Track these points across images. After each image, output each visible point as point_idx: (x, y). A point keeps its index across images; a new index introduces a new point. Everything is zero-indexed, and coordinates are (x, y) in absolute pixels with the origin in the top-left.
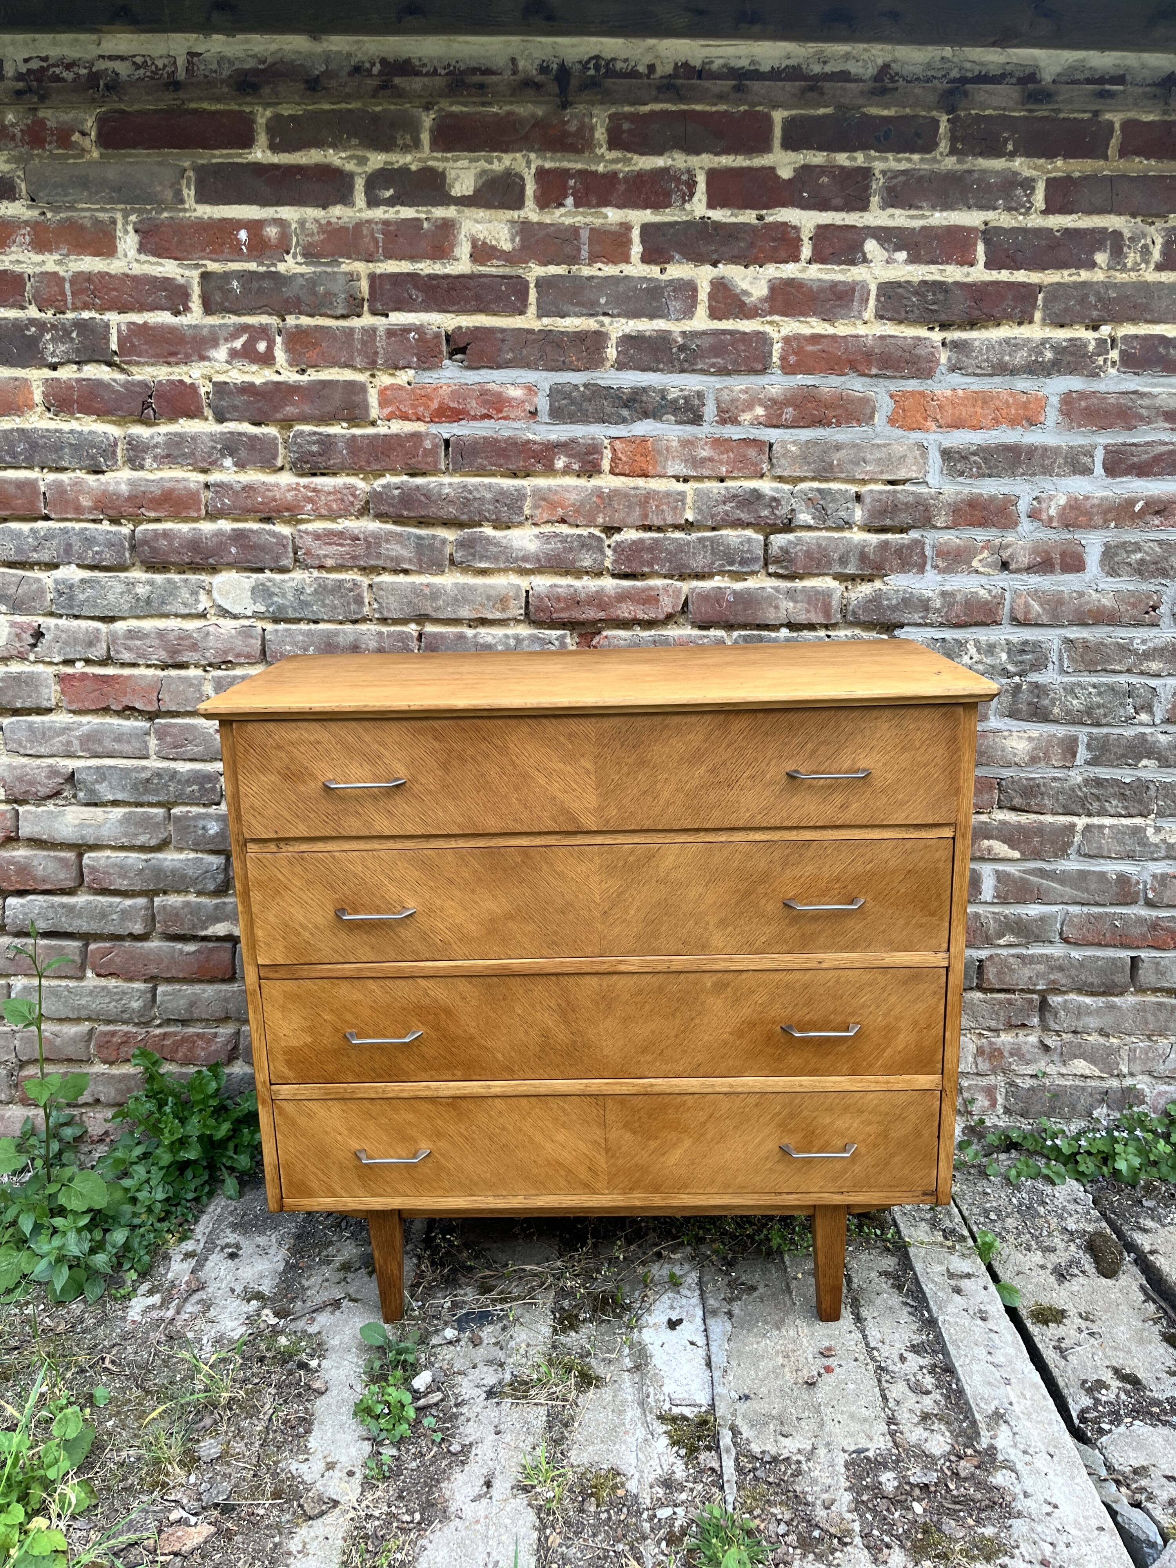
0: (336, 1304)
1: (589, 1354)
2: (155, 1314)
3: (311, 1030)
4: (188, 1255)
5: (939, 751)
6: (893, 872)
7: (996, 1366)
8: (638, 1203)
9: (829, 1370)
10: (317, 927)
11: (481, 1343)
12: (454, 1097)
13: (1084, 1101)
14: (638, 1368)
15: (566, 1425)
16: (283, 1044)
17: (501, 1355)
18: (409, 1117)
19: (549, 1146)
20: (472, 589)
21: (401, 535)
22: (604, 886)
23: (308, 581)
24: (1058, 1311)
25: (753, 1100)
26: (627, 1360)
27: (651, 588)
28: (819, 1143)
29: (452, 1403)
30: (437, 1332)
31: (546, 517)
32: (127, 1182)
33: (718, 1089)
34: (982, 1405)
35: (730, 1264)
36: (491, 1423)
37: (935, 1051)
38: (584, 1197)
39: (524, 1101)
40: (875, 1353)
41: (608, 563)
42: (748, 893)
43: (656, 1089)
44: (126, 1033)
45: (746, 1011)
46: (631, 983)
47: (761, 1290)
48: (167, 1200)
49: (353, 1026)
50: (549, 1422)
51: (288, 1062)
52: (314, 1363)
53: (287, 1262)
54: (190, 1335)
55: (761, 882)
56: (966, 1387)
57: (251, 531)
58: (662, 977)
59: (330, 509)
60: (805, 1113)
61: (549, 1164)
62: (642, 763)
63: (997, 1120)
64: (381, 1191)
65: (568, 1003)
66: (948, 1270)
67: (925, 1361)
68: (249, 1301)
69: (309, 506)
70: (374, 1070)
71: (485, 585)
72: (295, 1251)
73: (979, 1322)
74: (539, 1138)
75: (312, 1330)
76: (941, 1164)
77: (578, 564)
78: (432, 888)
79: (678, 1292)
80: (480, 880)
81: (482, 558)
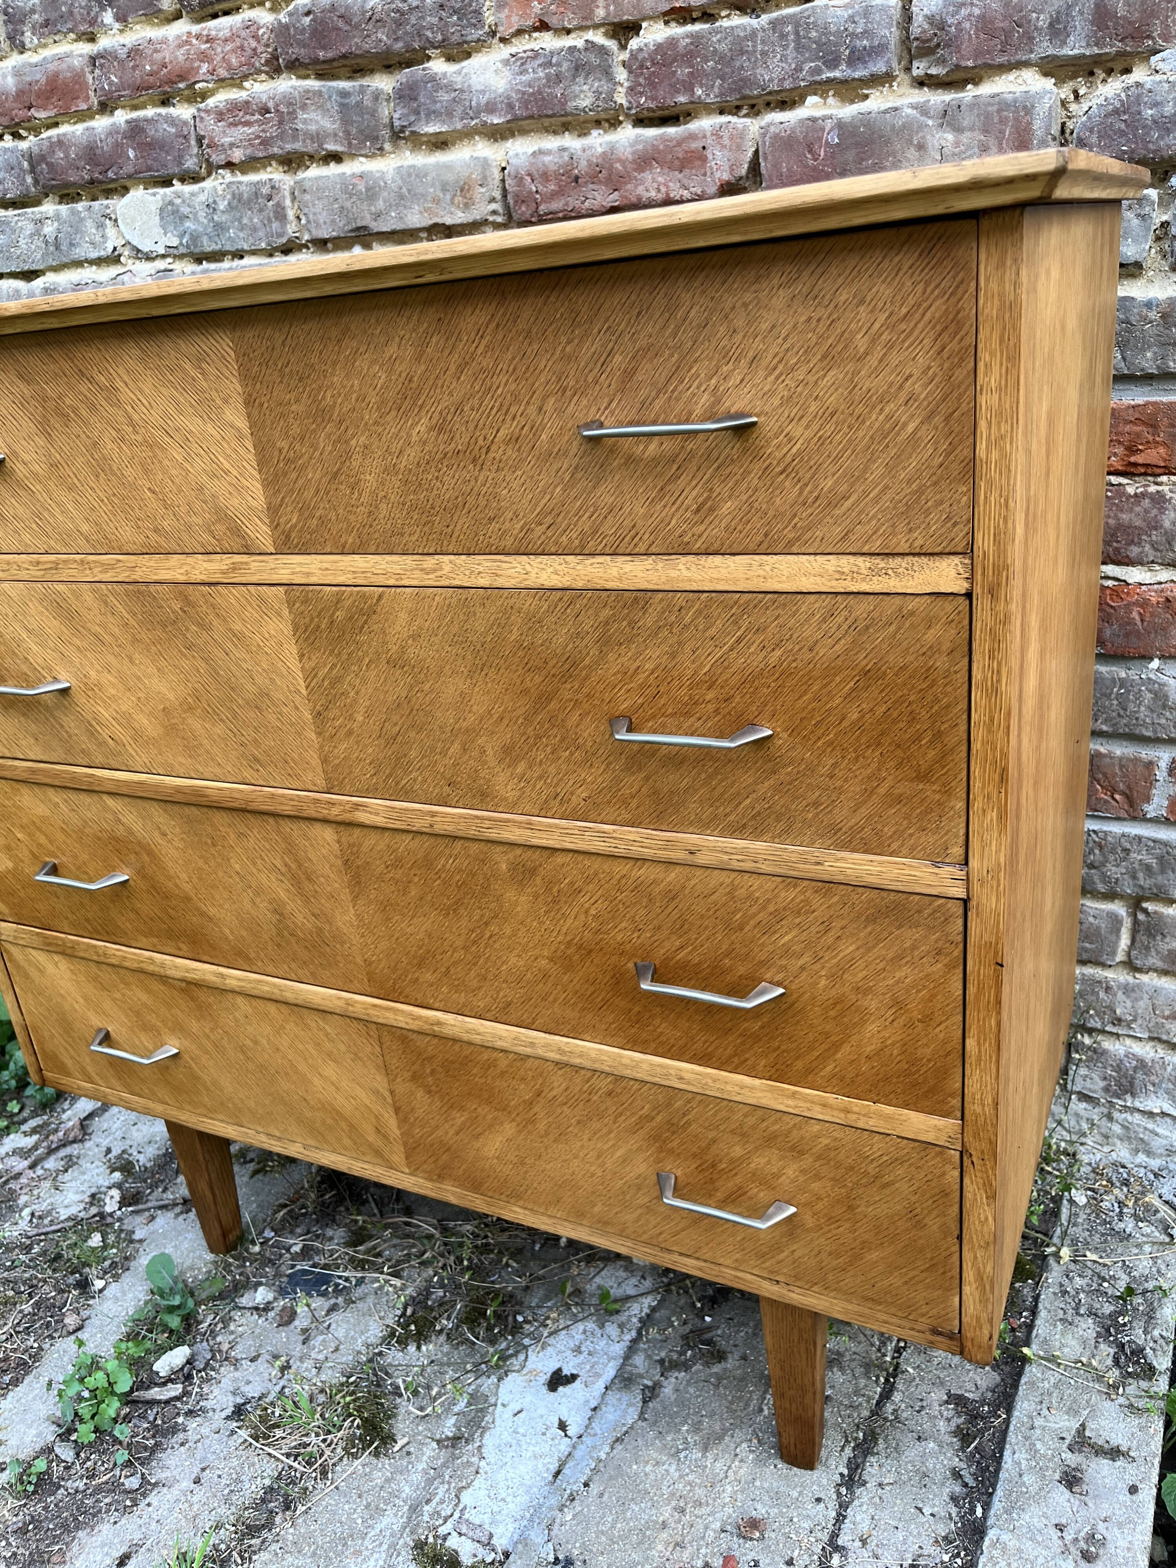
3: (8, 851)
6: (830, 672)
11: (290, 1323)
12: (189, 983)
14: (454, 1441)
15: (287, 1506)
17: (296, 1352)
18: (144, 996)
19: (318, 1082)
20: (419, 174)
21: (320, 93)
23: (220, 189)
25: (602, 1084)
26: (451, 1422)
27: (692, 137)
30: (256, 1286)
31: (516, 23)
33: (543, 1053)
36: (202, 1460)
37: (945, 1073)
38: (376, 1169)
39: (272, 1008)
41: (621, 98)
42: (544, 698)
43: (448, 1032)
45: (573, 924)
46: (382, 845)
47: (731, 1363)
50: (268, 1491)
52: (99, 1284)
57: (146, 120)
58: (426, 842)
59: (230, 68)
60: (695, 1128)
61: (324, 1107)
65: (300, 866)
66: (1080, 1430)
68: (112, 1171)
69: (205, 67)
71: (438, 166)
74: (303, 1067)
75: (139, 1234)
76: (967, 1289)
77: (571, 105)
78: (78, 648)
79: (602, 1326)
80: (135, 640)
81: (432, 115)
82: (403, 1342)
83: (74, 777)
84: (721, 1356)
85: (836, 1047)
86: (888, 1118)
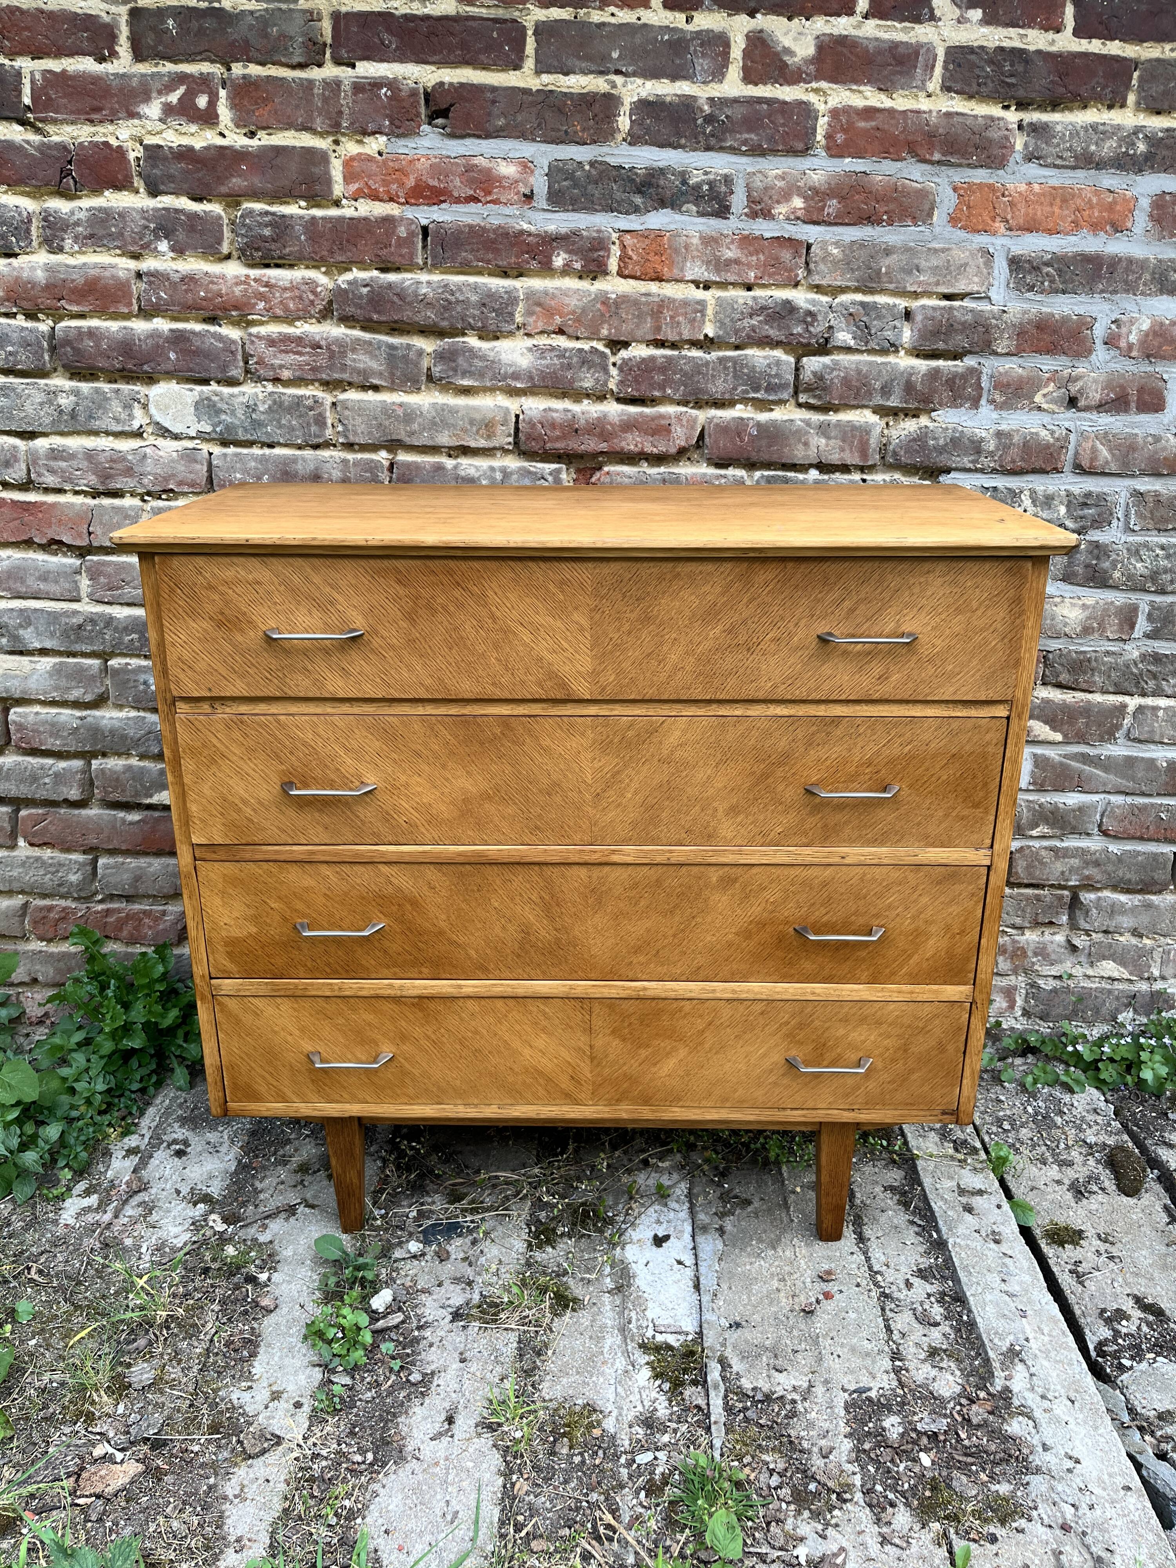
0: (291, 1210)
1: (565, 1273)
2: (90, 1218)
3: (255, 919)
4: (131, 1152)
5: (1000, 614)
6: (934, 756)
7: (1011, 1295)
8: (625, 1116)
9: (828, 1296)
10: (260, 803)
11: (448, 1258)
12: (420, 997)
13: (1110, 1005)
14: (619, 1289)
15: (539, 1354)
16: (224, 933)
17: (469, 1272)
18: (369, 1017)
19: (527, 1052)
20: (453, 411)
21: (370, 343)
22: (597, 765)
23: (261, 396)
24: (1075, 1232)
25: (759, 1007)
26: (608, 1280)
27: (661, 416)
28: (829, 1056)
29: (414, 1325)
30: (400, 1244)
31: (540, 326)
32: (65, 1071)
33: (718, 995)
34: (996, 1341)
35: (723, 1175)
36: (455, 1349)
37: (968, 960)
38: (565, 1108)
39: (499, 1004)
40: (879, 1278)
41: (612, 385)
42: (765, 776)
43: (649, 993)
44: (64, 909)
45: (755, 910)
46: (625, 875)
47: (756, 1204)
48: (109, 1091)
49: (304, 916)
50: (519, 1349)
51: (230, 954)
52: (263, 1277)
53: (240, 1162)
54: (128, 1242)
55: (780, 764)
56: (979, 1320)
57: (193, 332)
58: (661, 870)
59: (287, 309)
60: (817, 1023)
61: (527, 1070)
62: (646, 619)
63: (1015, 1022)
64: (338, 1097)
65: (553, 897)
66: (959, 1186)
67: (933, 1288)
68: (195, 1204)
69: (261, 305)
70: (328, 965)
71: (467, 407)
72: (247, 1149)
73: (993, 1245)
74: (516, 1044)
75: (263, 1238)
76: (965, 1081)
77: (577, 384)
78: (394, 760)
79: (666, 1205)
80: (452, 753)
81: (465, 374)
82: (540, 1246)
83: (357, 854)
84: (749, 1202)
85: (910, 957)
86: (936, 991)
